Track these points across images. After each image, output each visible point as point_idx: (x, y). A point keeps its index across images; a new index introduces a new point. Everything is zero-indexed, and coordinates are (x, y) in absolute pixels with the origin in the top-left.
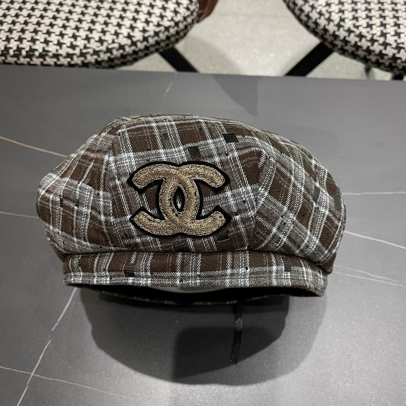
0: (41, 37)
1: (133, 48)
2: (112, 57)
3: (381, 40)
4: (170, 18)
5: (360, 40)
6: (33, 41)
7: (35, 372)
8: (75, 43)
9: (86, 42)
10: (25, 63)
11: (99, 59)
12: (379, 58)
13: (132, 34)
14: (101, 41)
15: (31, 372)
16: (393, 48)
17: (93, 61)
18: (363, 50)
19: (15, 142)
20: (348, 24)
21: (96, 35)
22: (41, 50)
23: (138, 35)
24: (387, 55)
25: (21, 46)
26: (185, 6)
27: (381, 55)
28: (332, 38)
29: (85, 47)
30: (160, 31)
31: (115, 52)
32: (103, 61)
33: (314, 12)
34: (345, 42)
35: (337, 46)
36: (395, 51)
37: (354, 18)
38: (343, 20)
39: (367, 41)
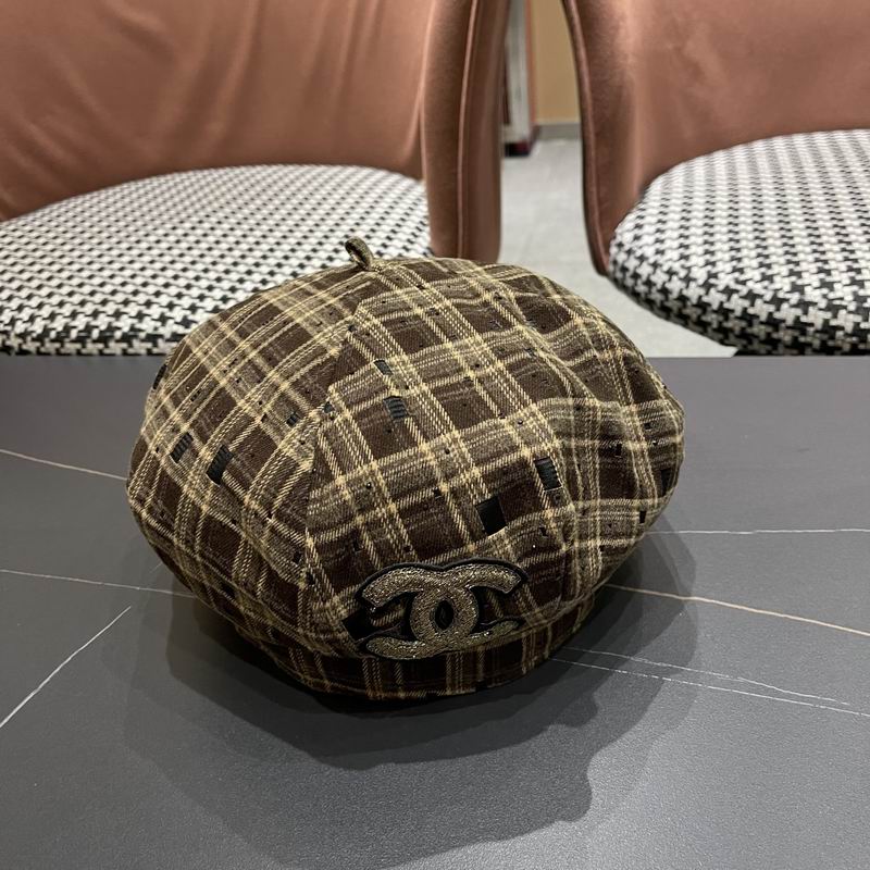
0: (133, 310)
3: (795, 298)
5: (752, 305)
6: (118, 315)
8: (191, 318)
10: (95, 352)
12: (796, 333)
16: (821, 309)
18: (762, 323)
20: (725, 280)
22: (126, 329)
24: (812, 325)
25: (93, 323)
27: (799, 326)
28: (699, 311)
33: (658, 271)
34: (724, 312)
35: (709, 324)
36: (828, 315)
37: (735, 270)
38: (715, 276)
39: (766, 302)
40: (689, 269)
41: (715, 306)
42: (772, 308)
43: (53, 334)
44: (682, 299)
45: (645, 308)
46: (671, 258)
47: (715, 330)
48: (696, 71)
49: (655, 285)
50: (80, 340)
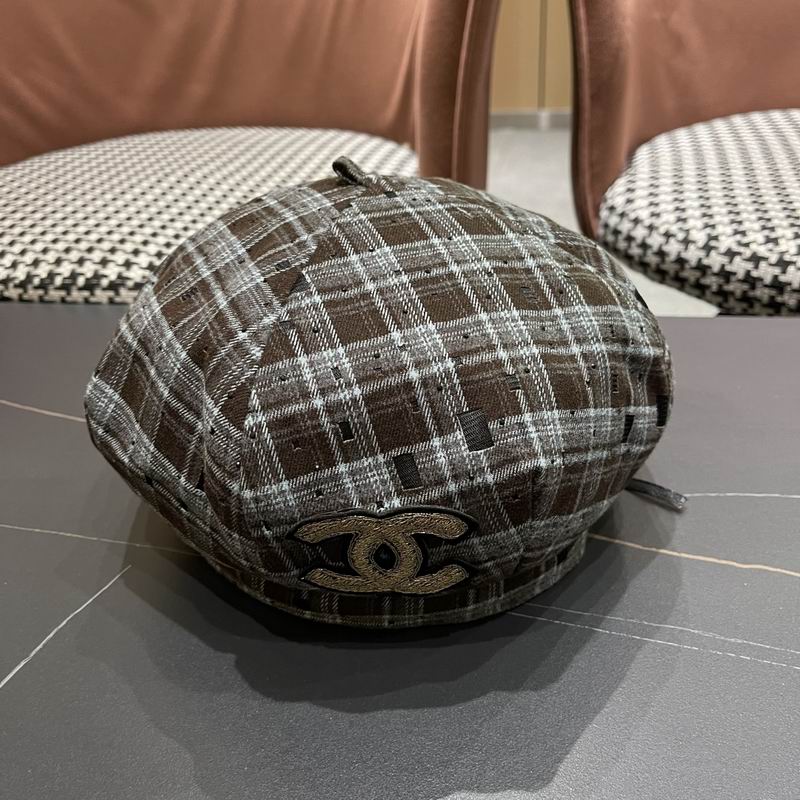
34: (725, 275)
37: (736, 232)
38: (716, 238)
39: (771, 265)
41: (716, 269)
43: (36, 281)
45: (638, 271)
46: (667, 221)
47: (714, 293)
48: (678, 43)
49: (650, 247)
50: (65, 287)
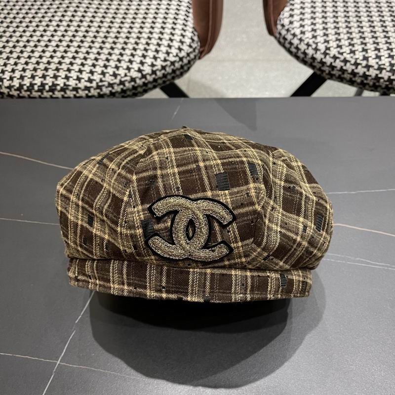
0: (62, 74)
1: (143, 80)
2: (125, 88)
3: (364, 63)
4: (175, 54)
5: (345, 65)
6: (55, 77)
7: (61, 360)
8: (92, 78)
9: (102, 76)
10: (48, 96)
11: (113, 91)
12: (363, 79)
13: (142, 68)
14: (115, 75)
15: (57, 361)
16: (375, 69)
17: (108, 92)
18: (349, 73)
19: (39, 162)
20: (334, 52)
21: (110, 70)
22: (62, 85)
23: (147, 69)
24: (371, 76)
25: (45, 82)
26: (188, 44)
27: (365, 76)
28: (320, 65)
29: (101, 81)
30: (166, 65)
31: (127, 84)
32: (117, 92)
33: (302, 43)
35: (325, 71)
36: (378, 72)
40: (317, 44)
42: (354, 67)
44: (313, 59)
